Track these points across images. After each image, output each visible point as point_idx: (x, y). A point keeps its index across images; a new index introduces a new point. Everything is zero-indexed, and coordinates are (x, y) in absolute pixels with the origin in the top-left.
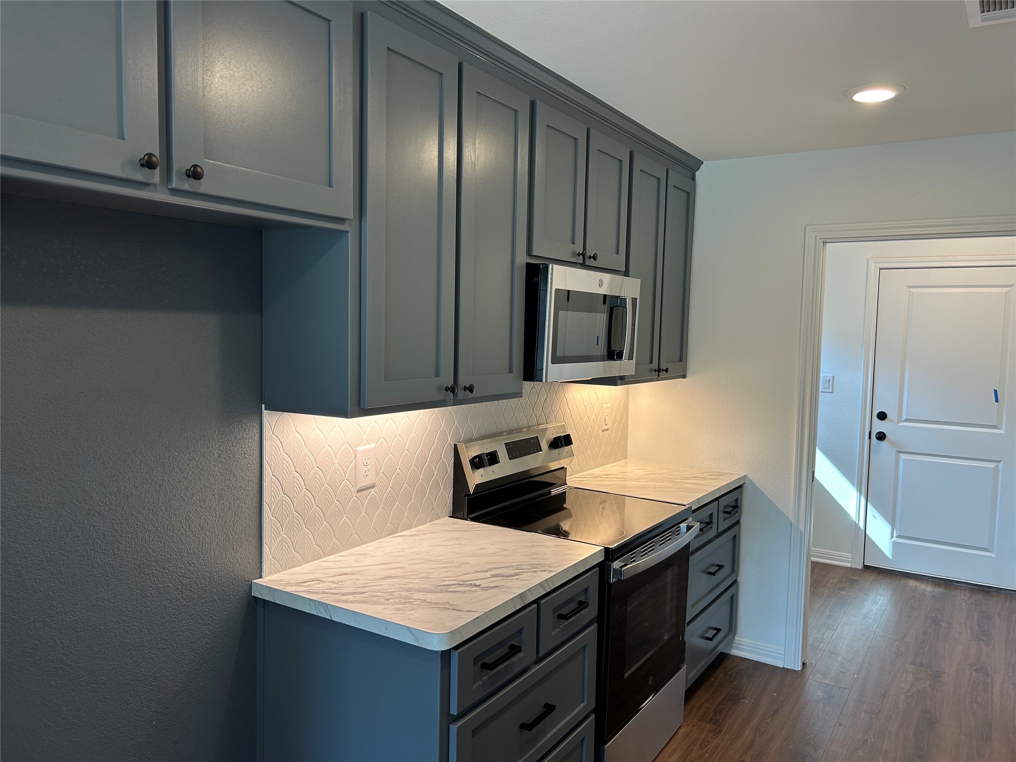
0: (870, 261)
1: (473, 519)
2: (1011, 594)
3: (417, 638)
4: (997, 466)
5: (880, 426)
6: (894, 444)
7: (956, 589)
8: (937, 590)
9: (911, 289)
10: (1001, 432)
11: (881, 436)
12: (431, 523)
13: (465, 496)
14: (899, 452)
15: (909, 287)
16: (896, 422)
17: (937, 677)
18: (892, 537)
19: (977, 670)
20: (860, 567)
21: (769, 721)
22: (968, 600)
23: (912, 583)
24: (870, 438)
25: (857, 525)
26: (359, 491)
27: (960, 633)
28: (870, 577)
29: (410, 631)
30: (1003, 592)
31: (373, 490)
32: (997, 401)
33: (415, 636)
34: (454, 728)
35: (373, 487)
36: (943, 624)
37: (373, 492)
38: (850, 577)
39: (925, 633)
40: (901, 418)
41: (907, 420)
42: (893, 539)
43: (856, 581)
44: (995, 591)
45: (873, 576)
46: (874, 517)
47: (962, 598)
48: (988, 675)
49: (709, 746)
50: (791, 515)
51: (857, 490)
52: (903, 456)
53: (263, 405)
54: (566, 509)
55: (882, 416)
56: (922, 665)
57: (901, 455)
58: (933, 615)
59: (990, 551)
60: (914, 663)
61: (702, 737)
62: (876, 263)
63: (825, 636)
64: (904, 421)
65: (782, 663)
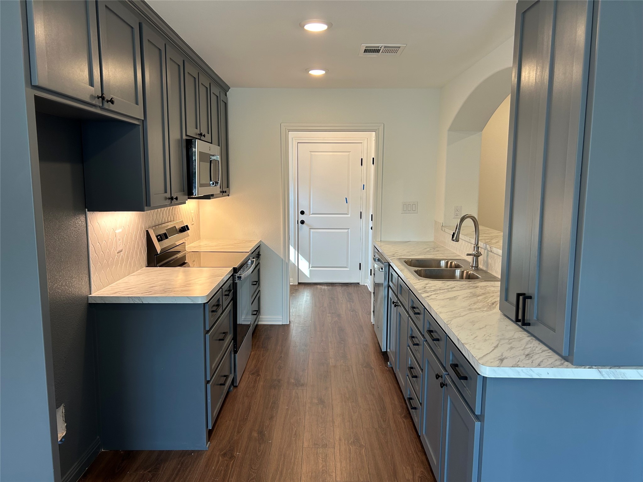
0: (293, 139)
1: (160, 266)
2: (356, 284)
3: (192, 300)
4: (348, 231)
5: (302, 217)
6: (308, 225)
7: (336, 286)
8: (330, 288)
9: (311, 153)
10: (349, 216)
11: (302, 222)
12: (141, 270)
13: (155, 255)
14: (310, 229)
15: (311, 152)
16: (309, 215)
17: (339, 316)
18: (309, 268)
19: (352, 311)
20: (297, 284)
21: (285, 342)
22: (341, 289)
23: (319, 286)
24: (298, 223)
25: (294, 264)
26: (118, 253)
27: (342, 301)
28: (302, 287)
29: (189, 298)
30: (353, 284)
31: (122, 252)
32: (347, 203)
33: (191, 299)
34: (208, 336)
35: (121, 251)
36: (335, 299)
37: (122, 254)
38: (294, 288)
39: (330, 303)
40: (310, 213)
41: (313, 214)
42: (310, 269)
43: (297, 289)
44: (350, 285)
45: (303, 286)
46: (301, 259)
47: (339, 289)
48: (356, 312)
49: (266, 355)
50: (282, 256)
51: (294, 248)
52: (312, 230)
53: (87, 209)
54: (187, 263)
55: (302, 213)
56: (333, 313)
57: (311, 230)
58: (331, 296)
59: (347, 268)
60: (330, 313)
61: (262, 353)
62: (296, 140)
63: (293, 311)
64: (311, 214)
65: (281, 322)
